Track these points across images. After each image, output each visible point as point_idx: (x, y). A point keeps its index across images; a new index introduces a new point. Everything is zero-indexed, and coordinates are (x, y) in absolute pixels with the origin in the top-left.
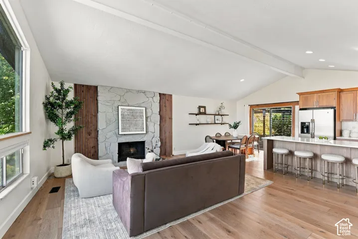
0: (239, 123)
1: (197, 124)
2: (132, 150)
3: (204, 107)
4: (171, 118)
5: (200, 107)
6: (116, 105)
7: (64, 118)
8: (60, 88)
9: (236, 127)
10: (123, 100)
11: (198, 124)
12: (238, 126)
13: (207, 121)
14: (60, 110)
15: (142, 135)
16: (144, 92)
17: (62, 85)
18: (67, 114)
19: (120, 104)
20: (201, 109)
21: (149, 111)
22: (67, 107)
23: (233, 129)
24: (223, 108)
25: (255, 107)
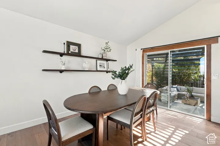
0: (129, 69)
1: (61, 71)
3: (79, 46)
5: (69, 44)
9: (123, 75)
12: (128, 74)
13: (83, 66)
20: (71, 46)
23: (119, 79)
24: (109, 50)
25: (149, 51)
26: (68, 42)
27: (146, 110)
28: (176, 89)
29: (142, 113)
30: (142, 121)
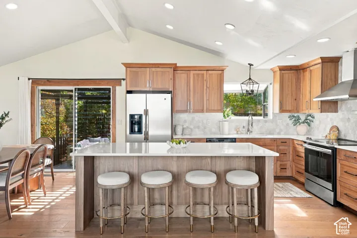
0: (3, 118)
25: (43, 83)
27: (30, 169)
29: (24, 173)
30: (23, 183)
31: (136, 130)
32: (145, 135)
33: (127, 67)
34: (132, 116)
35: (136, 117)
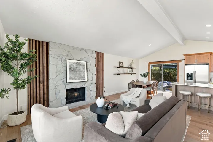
0: (148, 73)
2: (76, 94)
3: (122, 63)
4: (103, 70)
5: (120, 63)
6: (64, 58)
7: (19, 69)
8: (15, 41)
10: (69, 55)
11: (119, 74)
13: (124, 72)
14: (15, 62)
15: (84, 83)
16: (85, 50)
17: (17, 37)
18: (22, 65)
19: (67, 58)
21: (89, 64)
22: (22, 59)
24: (133, 63)
25: (152, 63)
26: (119, 62)
28: (166, 83)
31: (190, 79)
32: (194, 81)
33: (185, 56)
34: (188, 74)
35: (189, 74)
